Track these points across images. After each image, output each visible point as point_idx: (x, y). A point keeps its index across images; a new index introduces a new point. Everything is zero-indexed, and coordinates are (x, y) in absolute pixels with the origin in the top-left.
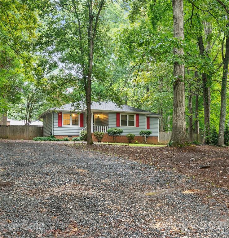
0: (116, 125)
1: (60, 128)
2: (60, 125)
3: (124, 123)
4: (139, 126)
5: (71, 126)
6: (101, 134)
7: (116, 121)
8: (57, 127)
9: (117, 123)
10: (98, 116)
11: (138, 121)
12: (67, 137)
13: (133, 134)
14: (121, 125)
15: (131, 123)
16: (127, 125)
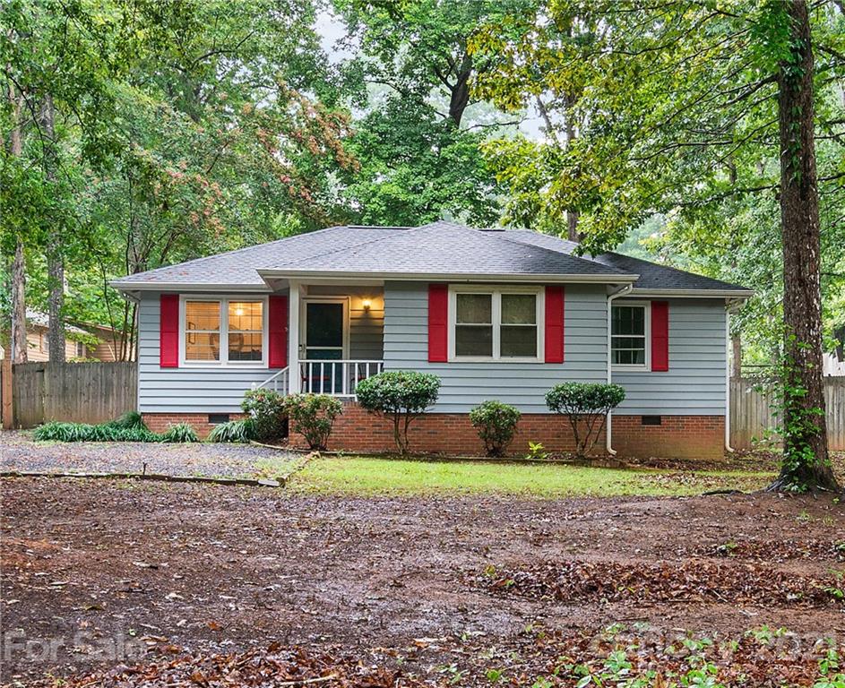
0: (425, 356)
1: (169, 374)
2: (169, 360)
3: (475, 341)
4: (566, 357)
5: (224, 362)
6: (317, 404)
7: (426, 331)
8: (158, 368)
9: (430, 343)
10: (367, 309)
11: (562, 327)
12: (206, 419)
13: (505, 403)
14: (458, 353)
15: (518, 341)
16: (491, 354)
